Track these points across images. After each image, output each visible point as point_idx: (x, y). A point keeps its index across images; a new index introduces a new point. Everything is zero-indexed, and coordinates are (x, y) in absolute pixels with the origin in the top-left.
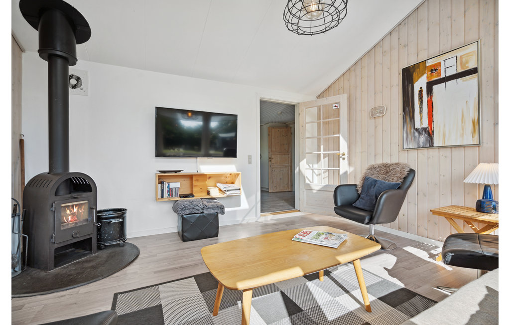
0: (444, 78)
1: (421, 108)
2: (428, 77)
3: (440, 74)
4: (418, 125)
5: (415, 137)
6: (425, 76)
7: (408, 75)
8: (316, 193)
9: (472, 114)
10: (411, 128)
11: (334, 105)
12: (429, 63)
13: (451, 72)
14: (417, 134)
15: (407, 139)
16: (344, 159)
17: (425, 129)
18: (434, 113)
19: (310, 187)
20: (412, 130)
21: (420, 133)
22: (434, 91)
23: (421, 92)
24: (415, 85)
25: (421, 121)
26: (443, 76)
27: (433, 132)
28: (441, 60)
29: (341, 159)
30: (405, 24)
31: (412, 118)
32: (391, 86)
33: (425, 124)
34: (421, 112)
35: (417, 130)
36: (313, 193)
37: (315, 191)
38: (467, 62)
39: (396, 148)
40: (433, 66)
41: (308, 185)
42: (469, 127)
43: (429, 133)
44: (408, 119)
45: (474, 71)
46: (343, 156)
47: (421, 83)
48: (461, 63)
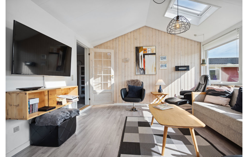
0: (148, 54)
1: (141, 61)
2: (143, 52)
3: (146, 52)
4: (140, 67)
5: (140, 71)
6: (143, 51)
7: (138, 50)
8: (99, 94)
9: (155, 66)
10: (138, 68)
11: (108, 54)
12: (144, 48)
13: (150, 52)
14: (140, 70)
15: (137, 71)
16: (113, 78)
17: (143, 69)
18: (145, 64)
19: (96, 92)
20: (139, 69)
21: (141, 70)
22: (145, 57)
23: (141, 56)
24: (140, 53)
25: (141, 66)
26: (147, 53)
27: (145, 70)
28: (147, 48)
29: (112, 78)
30: (136, 32)
31: (139, 64)
32: (131, 52)
33: (143, 67)
34: (141, 63)
35: (140, 68)
36: (97, 94)
37: (98, 94)
38: (153, 51)
39: (133, 74)
40: (145, 49)
41: (95, 91)
42: (154, 69)
43: (144, 70)
44: (137, 65)
45: (155, 54)
46: (112, 77)
47: (141, 53)
48: (152, 51)
